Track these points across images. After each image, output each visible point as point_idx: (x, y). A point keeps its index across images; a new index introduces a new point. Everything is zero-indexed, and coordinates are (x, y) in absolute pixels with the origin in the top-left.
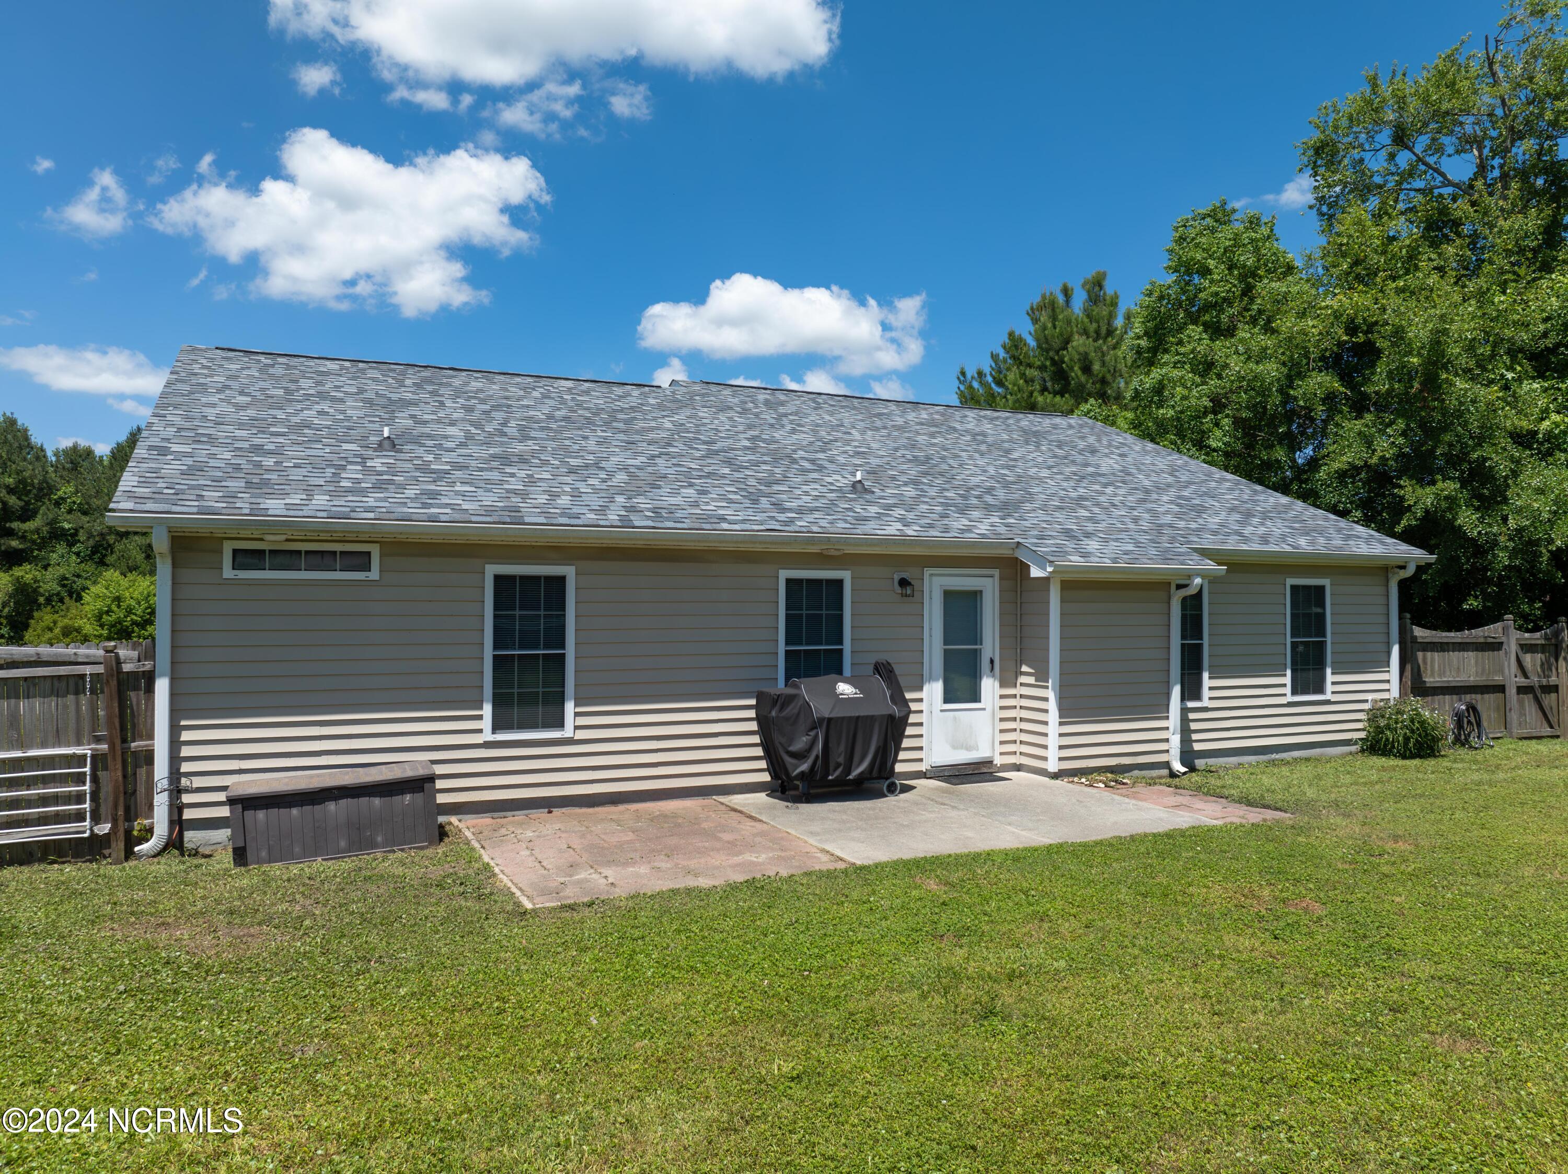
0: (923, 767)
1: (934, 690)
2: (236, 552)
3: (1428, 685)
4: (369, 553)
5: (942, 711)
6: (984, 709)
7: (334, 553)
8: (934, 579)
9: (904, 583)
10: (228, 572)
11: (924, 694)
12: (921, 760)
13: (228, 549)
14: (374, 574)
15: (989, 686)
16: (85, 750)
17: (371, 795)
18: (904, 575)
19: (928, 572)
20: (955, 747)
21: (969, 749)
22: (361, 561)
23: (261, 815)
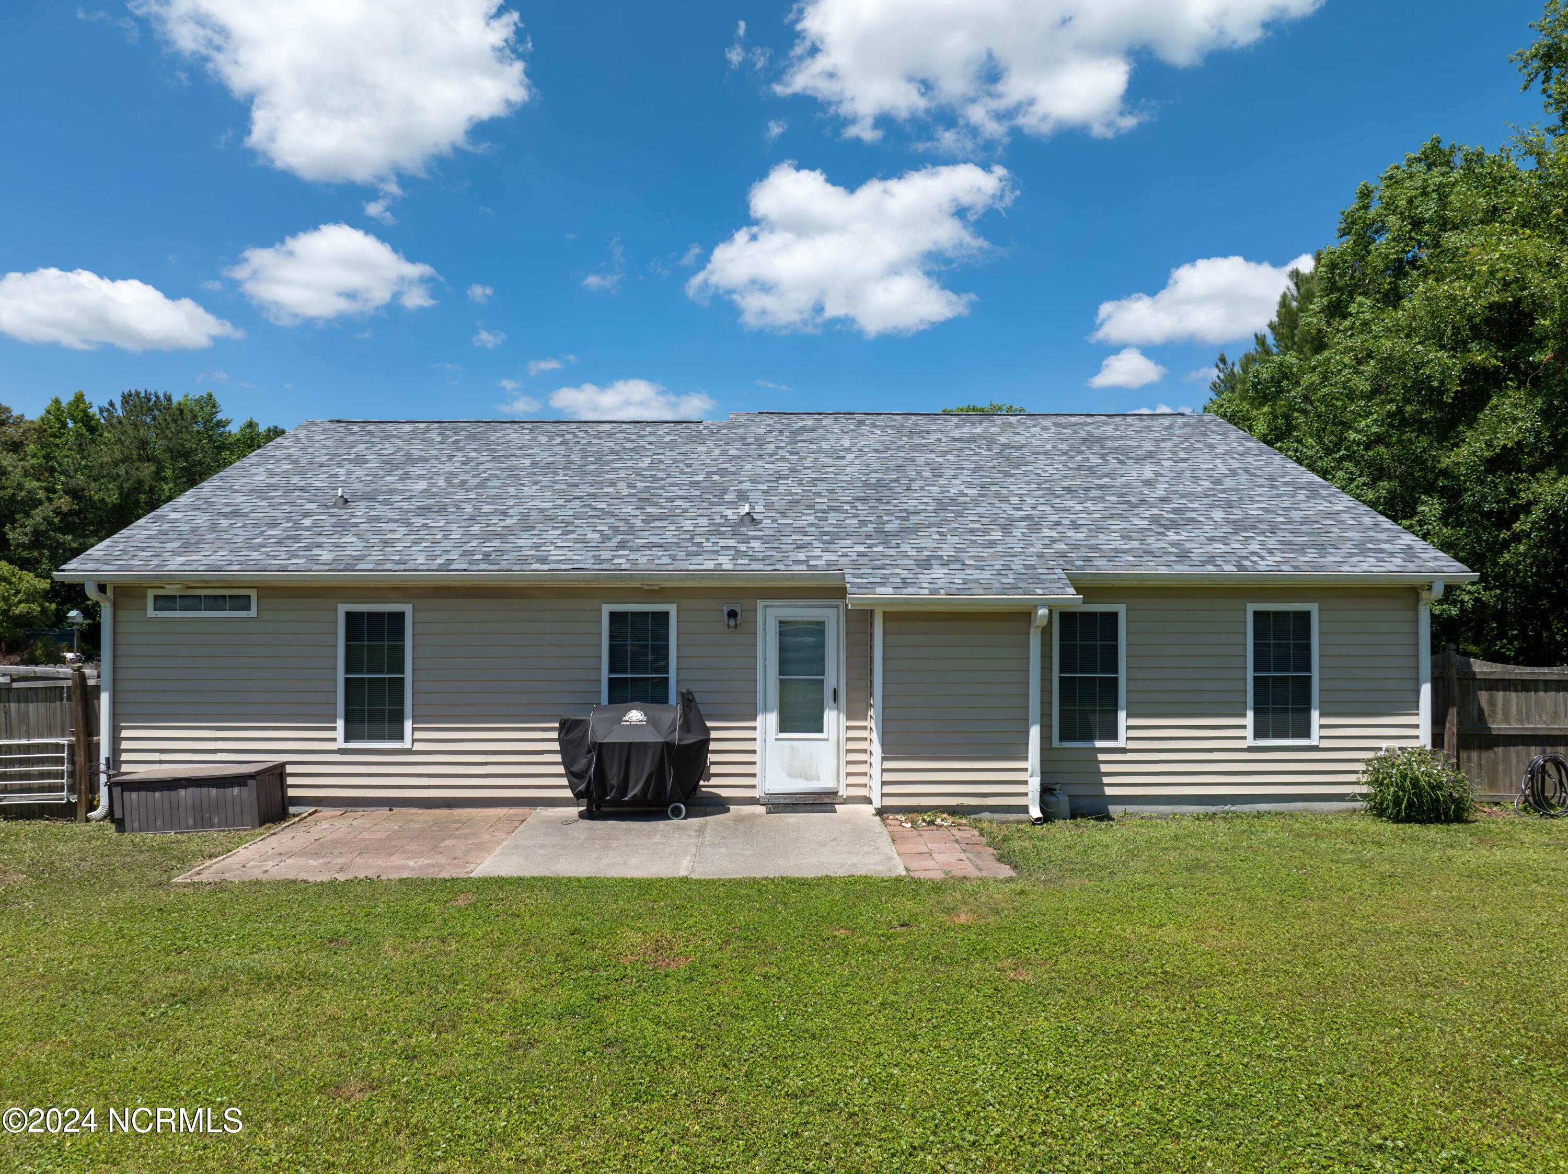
0: (756, 793)
1: (769, 721)
2: (156, 597)
3: (1494, 733)
4: (249, 596)
5: (777, 740)
6: (827, 740)
7: (224, 597)
8: (768, 609)
9: (732, 614)
10: (151, 613)
11: (758, 723)
12: (754, 787)
13: (151, 594)
14: (253, 613)
15: (832, 718)
16: (64, 741)
17: (209, 786)
18: (734, 607)
19: (760, 604)
20: (793, 775)
21: (808, 778)
22: (242, 602)
23: (134, 795)
